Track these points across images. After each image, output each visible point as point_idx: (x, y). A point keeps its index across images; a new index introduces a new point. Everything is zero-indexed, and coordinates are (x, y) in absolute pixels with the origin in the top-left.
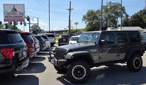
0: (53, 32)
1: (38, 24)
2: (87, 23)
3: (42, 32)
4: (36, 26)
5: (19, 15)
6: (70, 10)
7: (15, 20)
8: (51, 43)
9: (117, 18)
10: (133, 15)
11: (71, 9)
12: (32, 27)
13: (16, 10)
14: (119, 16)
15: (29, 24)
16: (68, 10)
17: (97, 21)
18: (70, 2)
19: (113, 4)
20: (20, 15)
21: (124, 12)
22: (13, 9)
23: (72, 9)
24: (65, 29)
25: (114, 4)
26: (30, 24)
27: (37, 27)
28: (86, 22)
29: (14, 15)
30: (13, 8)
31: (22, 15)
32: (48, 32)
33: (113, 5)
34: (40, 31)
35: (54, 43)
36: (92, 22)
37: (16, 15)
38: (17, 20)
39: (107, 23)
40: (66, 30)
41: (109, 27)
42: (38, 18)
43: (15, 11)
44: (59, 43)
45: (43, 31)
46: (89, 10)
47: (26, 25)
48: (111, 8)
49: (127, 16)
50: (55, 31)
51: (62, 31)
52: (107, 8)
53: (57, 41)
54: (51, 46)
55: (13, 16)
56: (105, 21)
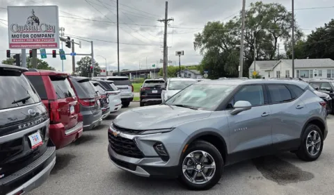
0: (127, 73)
1: (92, 55)
2: (206, 51)
3: (102, 73)
4: (90, 61)
5: (45, 33)
6: (166, 21)
7: (35, 44)
8: (122, 99)
9: (276, 39)
10: (313, 31)
11: (168, 18)
12: (79, 63)
13: (37, 21)
14: (280, 36)
15: (71, 54)
16: (161, 21)
17: (228, 46)
18: (167, 3)
19: (264, 6)
20: (47, 33)
21: (293, 26)
22: (30, 19)
23: (170, 20)
24: (154, 66)
25: (267, 6)
26: (73, 54)
27: (90, 64)
28: (203, 49)
29: (33, 33)
30: (31, 15)
31: (52, 33)
32: (114, 75)
33: (265, 8)
34: (97, 71)
35: (131, 99)
36: (217, 51)
37: (39, 34)
38: (40, 44)
39: (251, 50)
40: (155, 68)
41: (257, 59)
42: (92, 42)
43: (35, 24)
44: (142, 98)
45: (104, 71)
46: (209, 23)
47: (65, 59)
48: (260, 17)
49: (300, 35)
50: (130, 72)
51: (147, 72)
52: (251, 17)
53: (137, 95)
54: (122, 107)
55: (30, 34)
56: (247, 46)
